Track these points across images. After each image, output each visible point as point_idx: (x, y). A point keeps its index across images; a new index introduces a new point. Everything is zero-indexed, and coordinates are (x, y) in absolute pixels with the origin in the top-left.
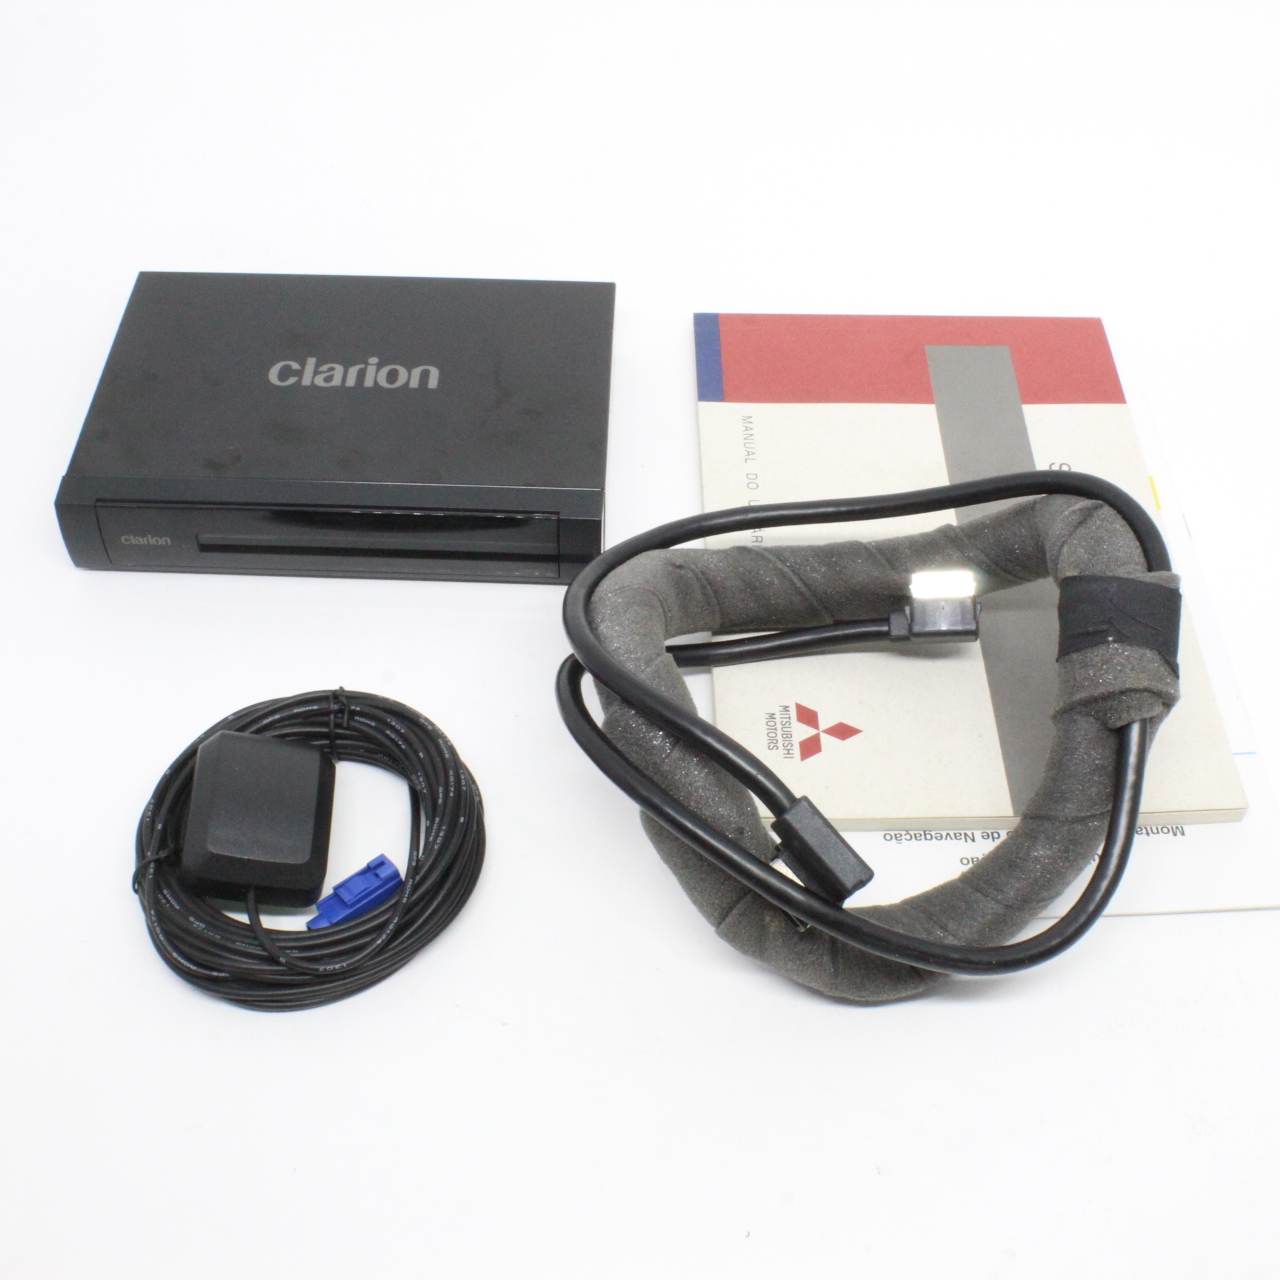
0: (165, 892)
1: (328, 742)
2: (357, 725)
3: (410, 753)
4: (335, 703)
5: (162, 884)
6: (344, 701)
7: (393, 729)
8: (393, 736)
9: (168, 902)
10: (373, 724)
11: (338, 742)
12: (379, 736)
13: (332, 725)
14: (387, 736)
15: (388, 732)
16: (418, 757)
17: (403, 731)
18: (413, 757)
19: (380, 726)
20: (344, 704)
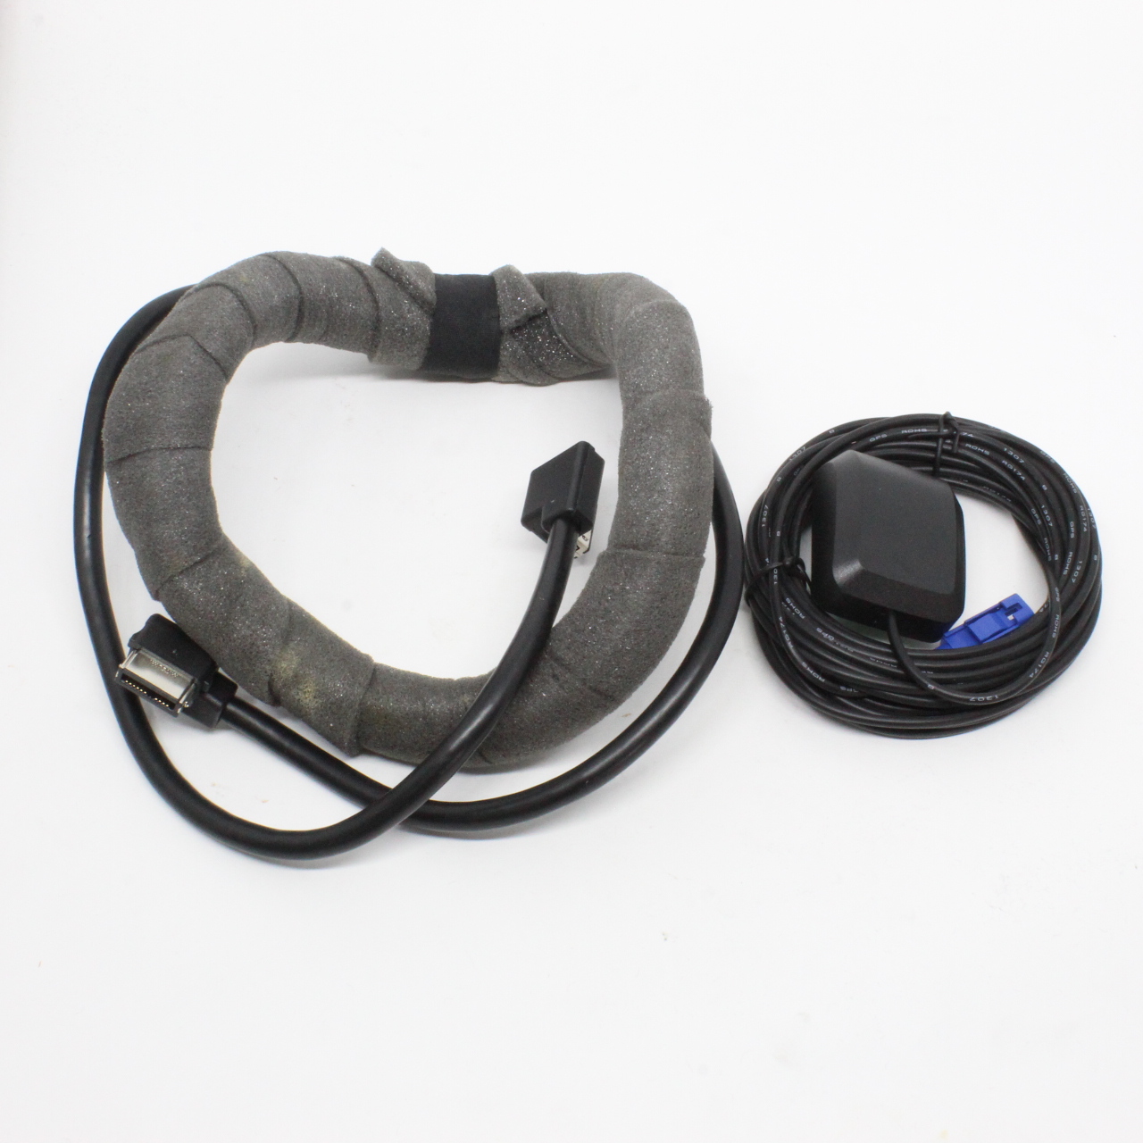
0: (788, 600)
1: (931, 469)
2: (969, 454)
3: (1031, 484)
4: (945, 428)
5: (785, 595)
6: (957, 427)
7: (1011, 459)
8: (1011, 467)
9: (793, 611)
10: (987, 453)
11: (942, 469)
12: (994, 467)
13: (939, 452)
14: (1004, 468)
15: (1005, 462)
16: (1041, 489)
17: (1022, 461)
18: (1035, 489)
19: (996, 456)
20: (955, 429)
